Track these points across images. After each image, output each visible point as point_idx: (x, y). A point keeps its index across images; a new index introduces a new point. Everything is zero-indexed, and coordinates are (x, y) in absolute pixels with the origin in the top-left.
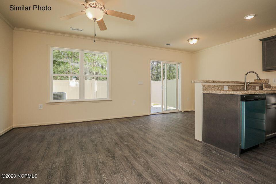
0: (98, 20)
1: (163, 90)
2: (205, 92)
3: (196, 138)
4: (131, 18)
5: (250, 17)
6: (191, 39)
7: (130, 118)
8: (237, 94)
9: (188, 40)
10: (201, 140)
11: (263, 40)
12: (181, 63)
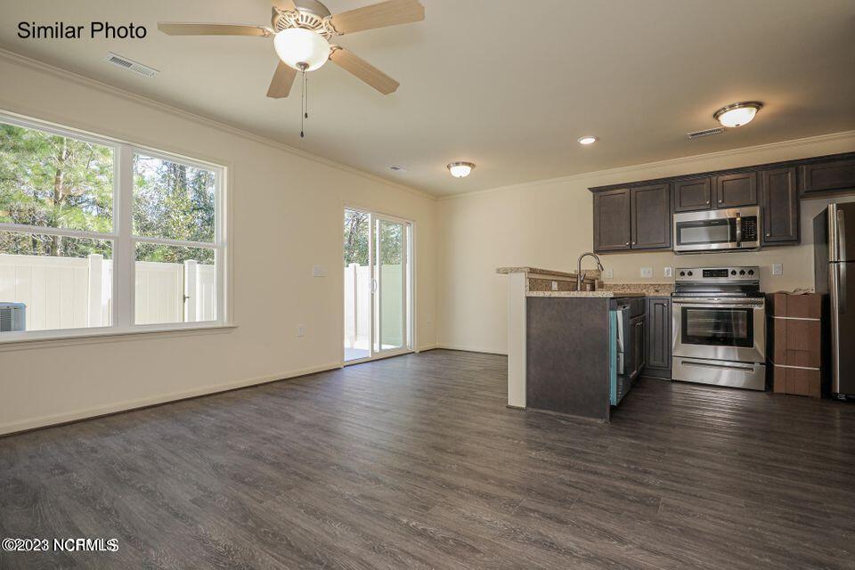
0: (312, 68)
1: (373, 294)
2: (534, 294)
3: (511, 403)
4: (385, 85)
5: (588, 141)
6: (457, 164)
7: (293, 381)
8: (605, 296)
9: (449, 167)
10: (523, 405)
11: (595, 190)
12: (414, 221)
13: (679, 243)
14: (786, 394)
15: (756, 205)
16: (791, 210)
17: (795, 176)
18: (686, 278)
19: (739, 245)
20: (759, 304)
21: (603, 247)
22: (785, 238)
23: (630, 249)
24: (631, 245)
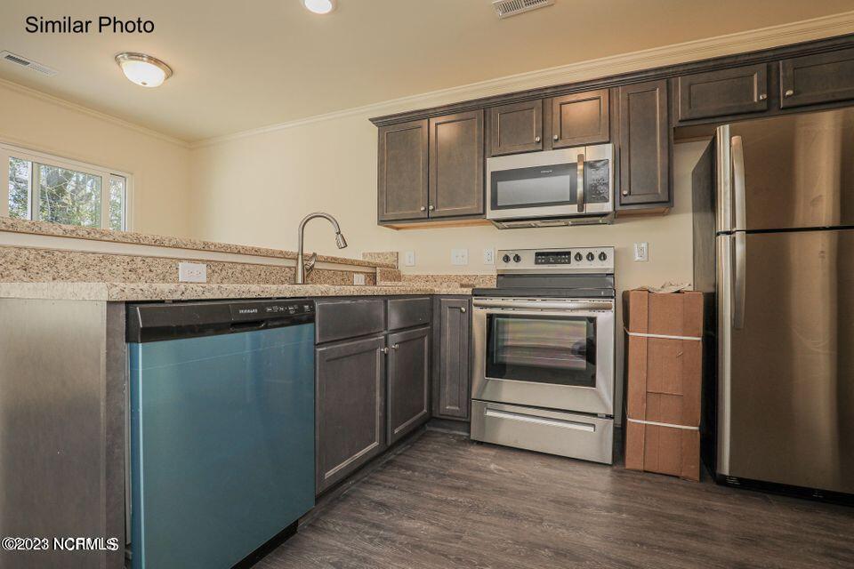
9: (116, 59)
11: (383, 123)
12: (132, 174)
13: (495, 206)
14: (645, 471)
15: (609, 142)
16: (659, 150)
17: (665, 96)
18: (512, 266)
19: (581, 208)
20: (605, 308)
21: (391, 215)
22: (650, 198)
23: (428, 218)
24: (427, 210)
